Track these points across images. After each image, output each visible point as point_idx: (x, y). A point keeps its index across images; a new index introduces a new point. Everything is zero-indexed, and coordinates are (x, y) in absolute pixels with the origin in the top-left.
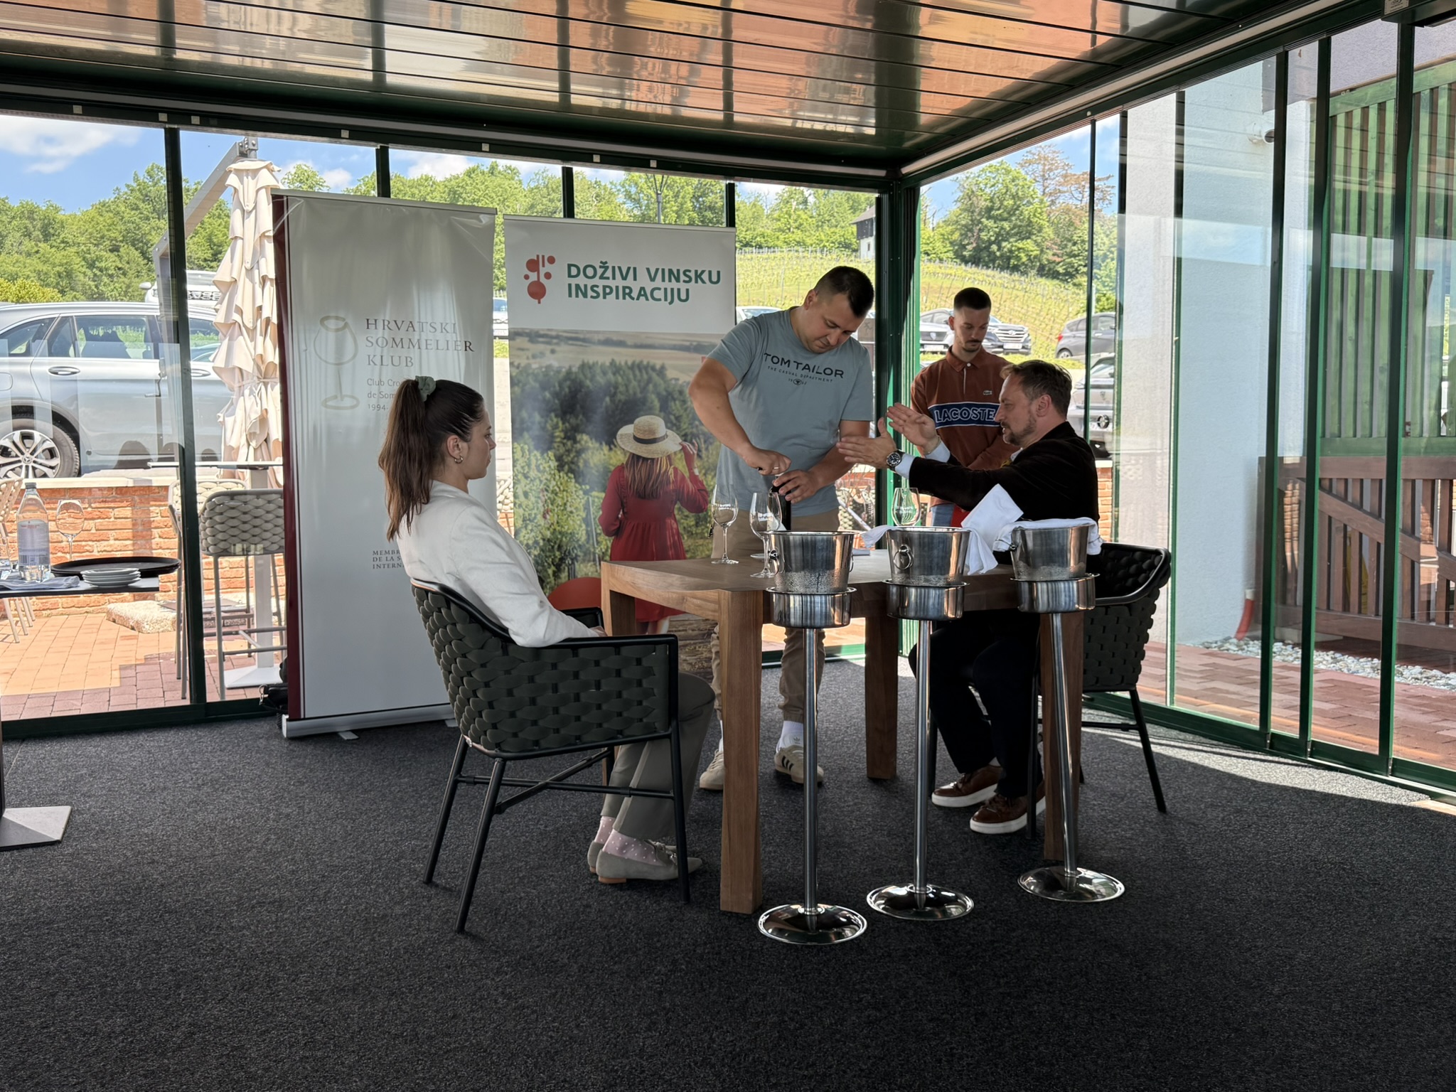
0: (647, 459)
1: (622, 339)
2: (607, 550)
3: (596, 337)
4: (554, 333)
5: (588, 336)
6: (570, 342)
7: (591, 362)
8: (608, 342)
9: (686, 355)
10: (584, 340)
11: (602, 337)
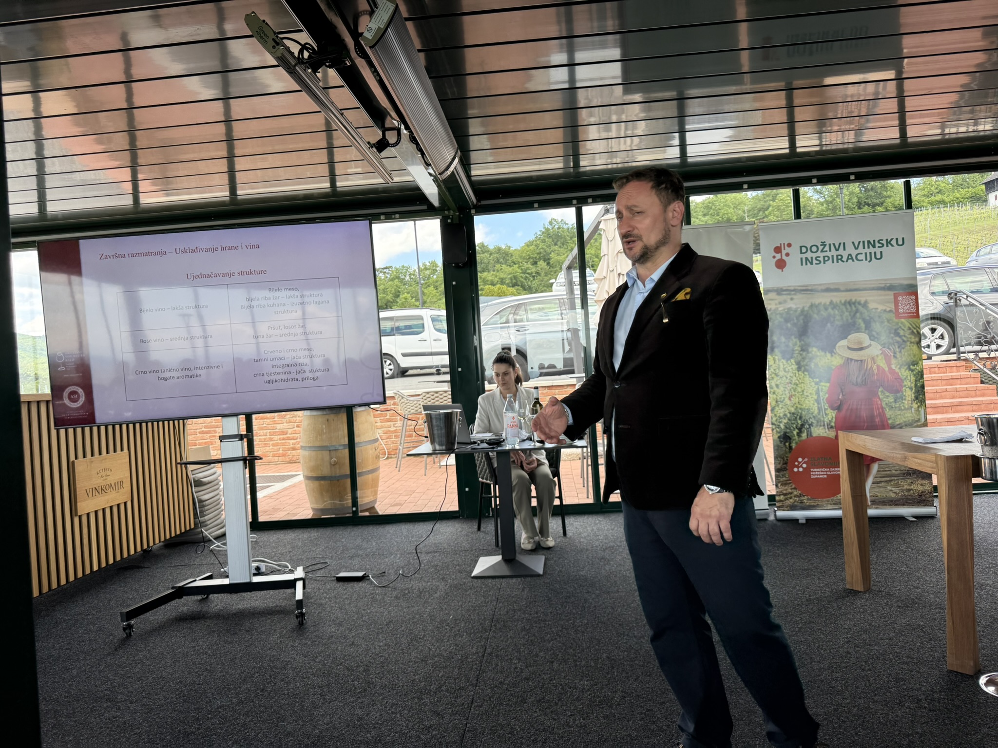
0: (858, 361)
1: (837, 287)
2: (832, 419)
3: (820, 288)
4: (792, 288)
5: (814, 288)
6: (803, 292)
7: (817, 303)
8: (828, 290)
9: (882, 292)
10: (811, 290)
11: (823, 287)
